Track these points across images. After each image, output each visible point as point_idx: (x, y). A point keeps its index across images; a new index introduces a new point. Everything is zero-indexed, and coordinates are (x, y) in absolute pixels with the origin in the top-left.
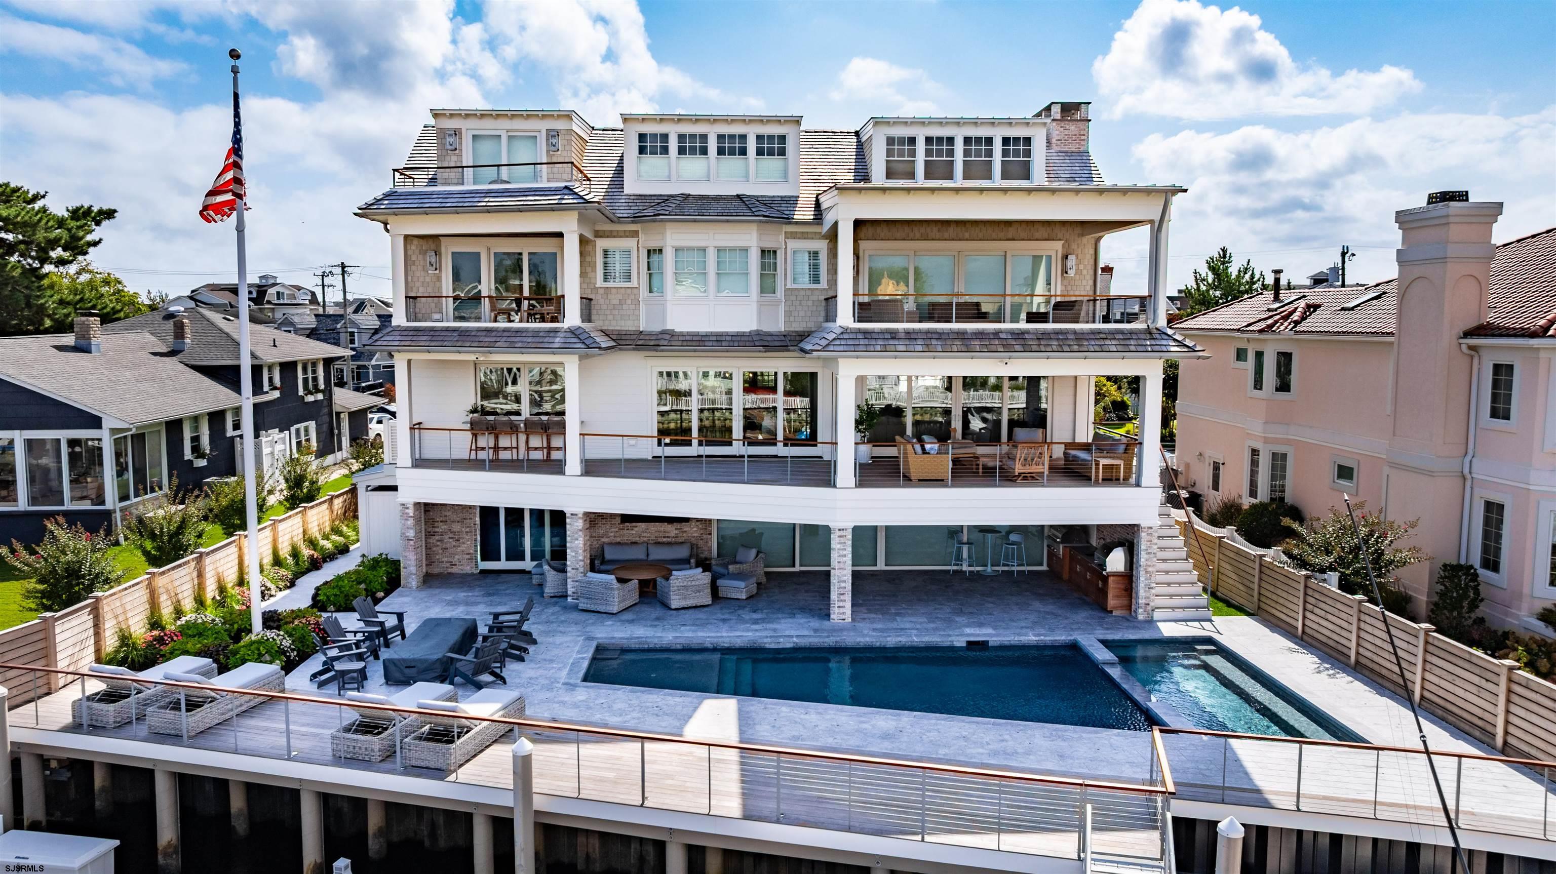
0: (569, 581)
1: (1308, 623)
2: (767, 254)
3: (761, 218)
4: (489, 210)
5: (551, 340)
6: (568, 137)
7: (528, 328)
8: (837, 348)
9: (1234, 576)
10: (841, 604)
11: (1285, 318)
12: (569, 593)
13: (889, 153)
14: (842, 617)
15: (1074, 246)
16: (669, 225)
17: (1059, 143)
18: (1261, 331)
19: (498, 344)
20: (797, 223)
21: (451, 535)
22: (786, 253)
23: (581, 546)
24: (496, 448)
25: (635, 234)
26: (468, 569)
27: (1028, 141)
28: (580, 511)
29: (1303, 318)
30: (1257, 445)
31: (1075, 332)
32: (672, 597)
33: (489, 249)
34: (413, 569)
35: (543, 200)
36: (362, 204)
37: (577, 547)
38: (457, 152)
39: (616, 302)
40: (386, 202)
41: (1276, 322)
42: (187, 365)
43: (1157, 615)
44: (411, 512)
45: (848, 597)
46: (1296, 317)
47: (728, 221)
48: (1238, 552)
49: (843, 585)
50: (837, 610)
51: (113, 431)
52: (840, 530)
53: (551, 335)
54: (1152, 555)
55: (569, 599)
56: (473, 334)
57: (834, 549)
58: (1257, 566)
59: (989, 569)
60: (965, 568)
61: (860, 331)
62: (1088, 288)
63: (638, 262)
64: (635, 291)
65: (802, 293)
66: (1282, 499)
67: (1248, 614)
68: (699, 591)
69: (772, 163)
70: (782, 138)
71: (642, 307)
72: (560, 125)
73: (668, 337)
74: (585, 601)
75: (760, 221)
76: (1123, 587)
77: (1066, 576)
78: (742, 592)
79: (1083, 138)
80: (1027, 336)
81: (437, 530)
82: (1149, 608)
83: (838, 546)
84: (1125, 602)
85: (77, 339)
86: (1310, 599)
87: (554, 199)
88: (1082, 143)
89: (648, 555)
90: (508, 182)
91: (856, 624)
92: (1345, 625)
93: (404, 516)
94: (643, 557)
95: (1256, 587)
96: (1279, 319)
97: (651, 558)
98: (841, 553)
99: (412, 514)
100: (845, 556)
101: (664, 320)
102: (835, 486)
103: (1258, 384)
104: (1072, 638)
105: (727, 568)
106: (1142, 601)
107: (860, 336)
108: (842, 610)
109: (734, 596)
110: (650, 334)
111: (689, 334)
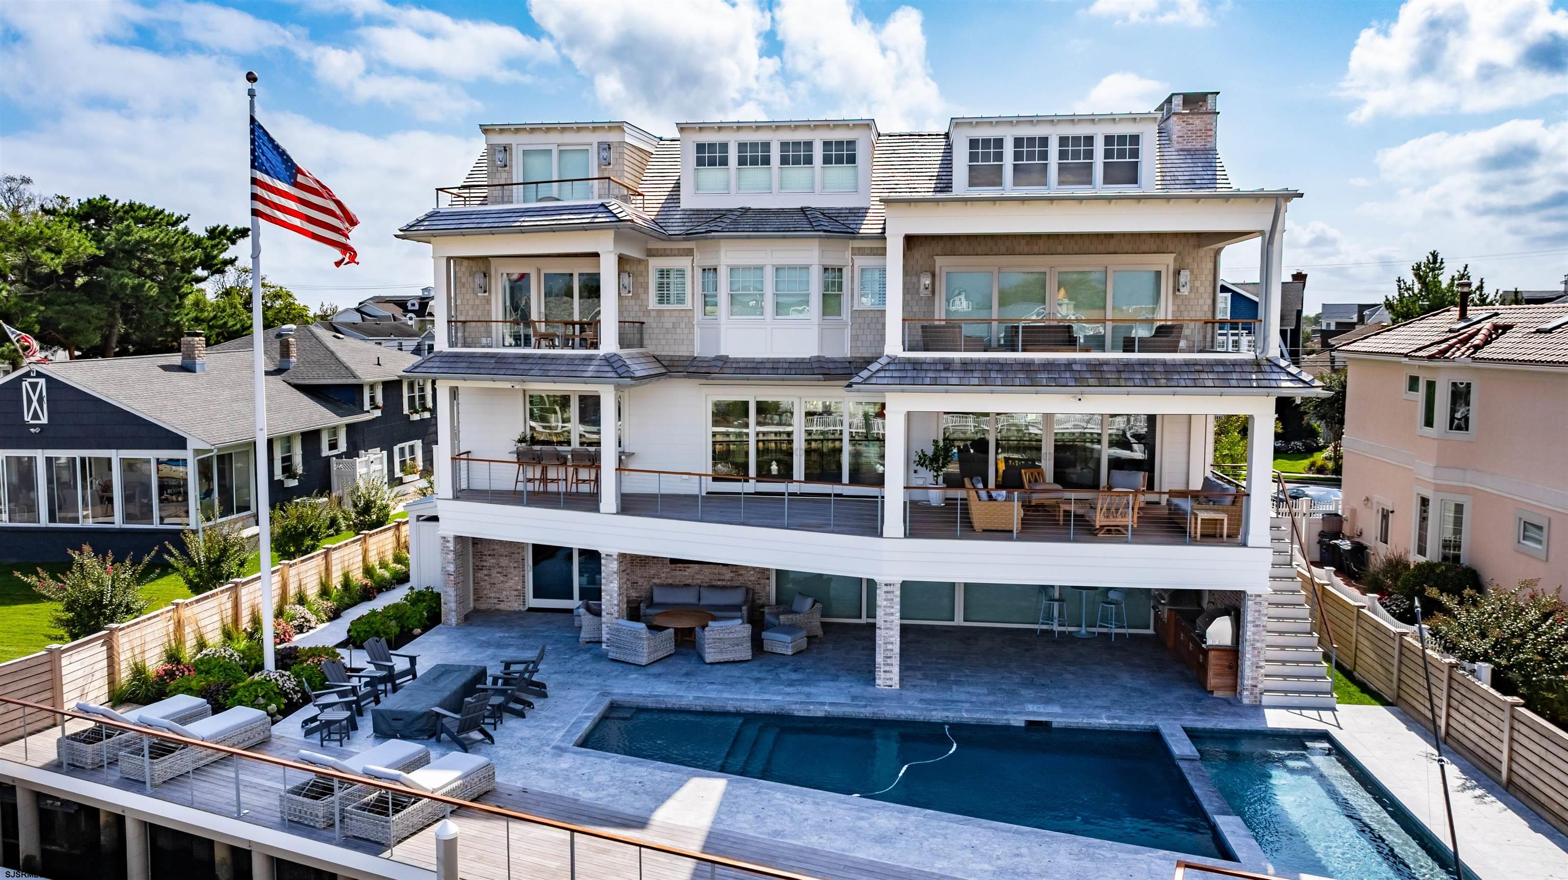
0: (603, 626)
1: (1453, 723)
2: (831, 272)
3: (822, 233)
4: (522, 230)
5: (585, 368)
6: (620, 150)
7: (564, 355)
8: (880, 381)
9: (1373, 655)
10: (887, 668)
11: (1464, 342)
12: (604, 639)
13: (973, 157)
14: (889, 683)
15: (1188, 260)
16: (723, 242)
17: (1180, 139)
18: (1431, 357)
19: (531, 372)
20: (863, 238)
21: (499, 570)
22: (853, 271)
23: (616, 589)
24: (544, 480)
25: (689, 252)
26: (516, 606)
27: (1135, 139)
28: (615, 551)
29: (1487, 342)
30: (1428, 493)
31: (1164, 363)
32: (707, 650)
33: (539, 271)
34: (453, 605)
36: (403, 225)
37: (612, 590)
38: (507, 168)
39: (670, 326)
40: (426, 223)
41: (1451, 346)
42: (289, 384)
43: (1266, 699)
44: (451, 545)
45: (896, 661)
46: (1476, 341)
47: (784, 237)
48: (1378, 627)
49: (890, 647)
50: (883, 675)
51: (197, 452)
52: (886, 585)
53: (586, 363)
54: (1261, 628)
55: (604, 646)
56: (510, 361)
57: (880, 606)
58: (1397, 646)
59: (1083, 630)
60: (1056, 628)
61: (909, 361)
62: (1206, 308)
63: (693, 282)
64: (690, 314)
65: (871, 315)
66: (1457, 558)
67: (1385, 703)
68: (737, 645)
69: (839, 173)
71: (697, 330)
72: (612, 137)
73: (720, 364)
74: (615, 650)
75: (820, 237)
76: (1226, 663)
77: (1170, 644)
78: (787, 647)
79: (1210, 133)
80: (1105, 368)
81: (485, 564)
82: (1257, 691)
83: (885, 603)
84: (1228, 681)
85: (183, 359)
86: (1455, 694)
87: (586, 218)
88: (1209, 139)
89: (699, 600)
90: (558, 200)
91: (903, 692)
92: (1495, 731)
93: (445, 551)
94: (694, 601)
95: (1395, 671)
96: (1456, 343)
97: (703, 602)
98: (888, 610)
99: (452, 548)
100: (892, 614)
101: (717, 344)
102: (881, 536)
103: (1429, 422)
104: (1153, 724)
105: (778, 618)
106: (1248, 682)
107: (909, 367)
108: (888, 675)
109: (779, 651)
110: (703, 360)
111: (744, 360)
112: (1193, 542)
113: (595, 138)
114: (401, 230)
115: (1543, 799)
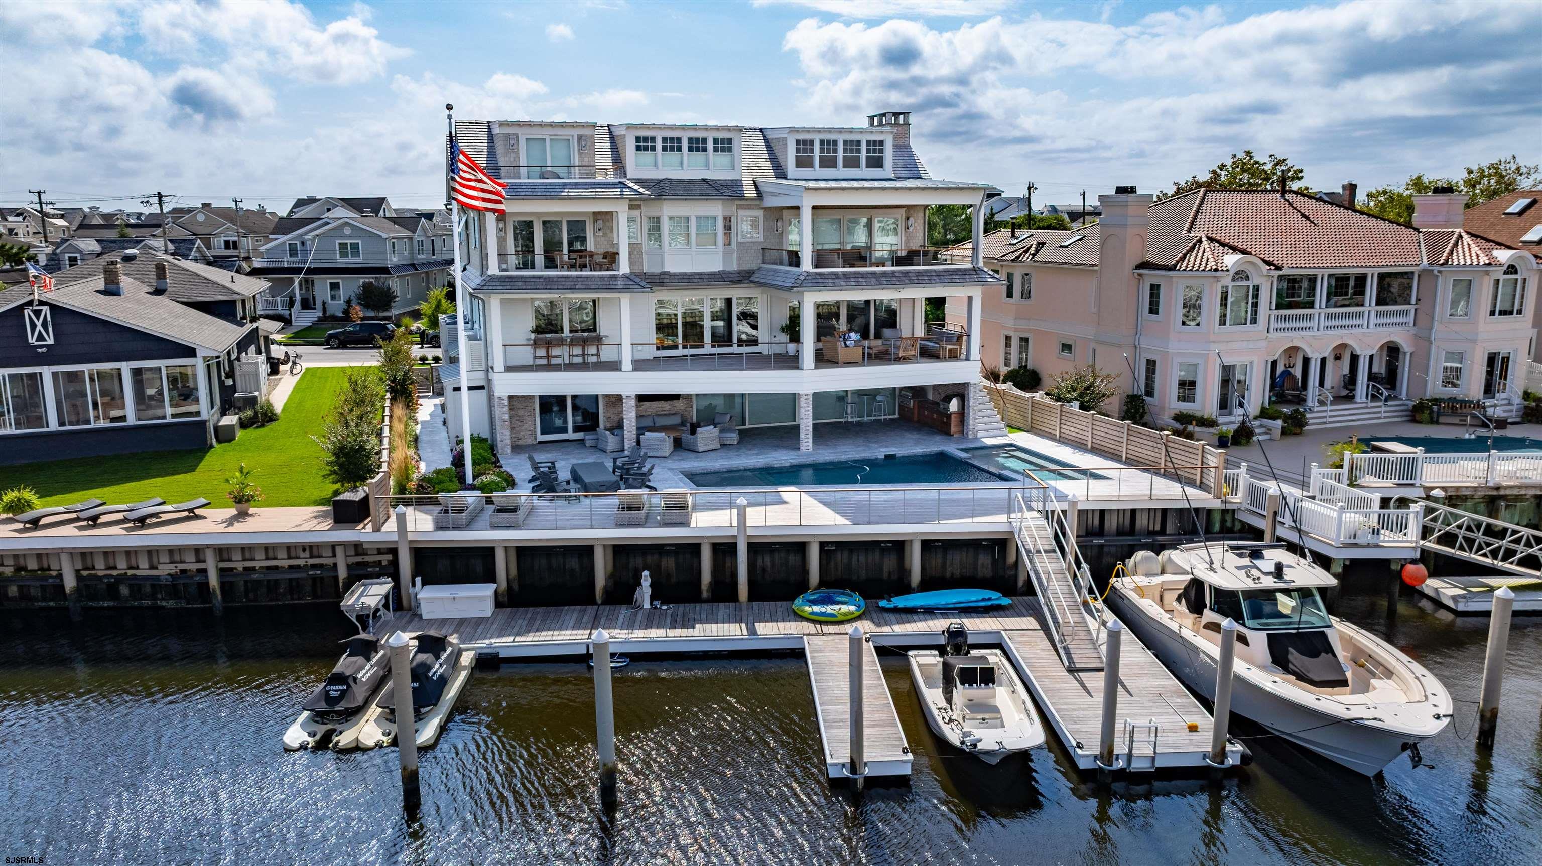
0: (625, 440)
1: (1062, 431)
2: (728, 220)
3: (725, 197)
6: (591, 140)
9: (1014, 411)
10: (806, 442)
11: (1026, 252)
12: (626, 448)
13: (798, 150)
14: (808, 446)
15: (912, 211)
16: (665, 202)
18: (1013, 261)
20: (748, 199)
21: (518, 418)
22: (737, 218)
23: (633, 418)
24: (548, 357)
26: (529, 441)
27: (882, 143)
28: (633, 394)
29: (1037, 252)
30: (1009, 333)
31: (935, 271)
32: (699, 445)
33: (539, 219)
34: (508, 441)
35: (609, 192)
37: (630, 420)
38: (516, 150)
41: (1021, 254)
43: (979, 435)
44: (506, 402)
45: (811, 436)
46: (1032, 251)
47: (704, 199)
48: (1017, 397)
49: (808, 428)
50: (804, 444)
51: (205, 359)
52: (805, 395)
57: (802, 407)
58: (1030, 404)
59: (866, 419)
60: (850, 420)
61: (817, 274)
63: (641, 226)
64: (639, 246)
65: (748, 244)
66: (1026, 366)
67: (1029, 432)
68: (713, 440)
69: (725, 158)
70: (730, 141)
71: (645, 256)
72: (585, 133)
73: (667, 277)
75: (727, 199)
77: (916, 419)
80: (910, 275)
82: (975, 430)
83: (805, 405)
84: (960, 429)
85: (106, 284)
86: (1063, 418)
87: (617, 191)
88: (907, 140)
89: (655, 424)
91: (815, 450)
92: (1084, 428)
93: (500, 405)
94: (652, 424)
95: (1029, 416)
96: (1022, 252)
97: (657, 425)
98: (806, 409)
99: (507, 404)
100: (809, 411)
101: (662, 264)
102: (802, 369)
103: (1010, 294)
104: (940, 449)
106: (971, 427)
107: (818, 277)
109: (729, 443)
110: (653, 275)
111: (680, 274)
112: (944, 359)
113: (576, 132)
115: (1106, 449)
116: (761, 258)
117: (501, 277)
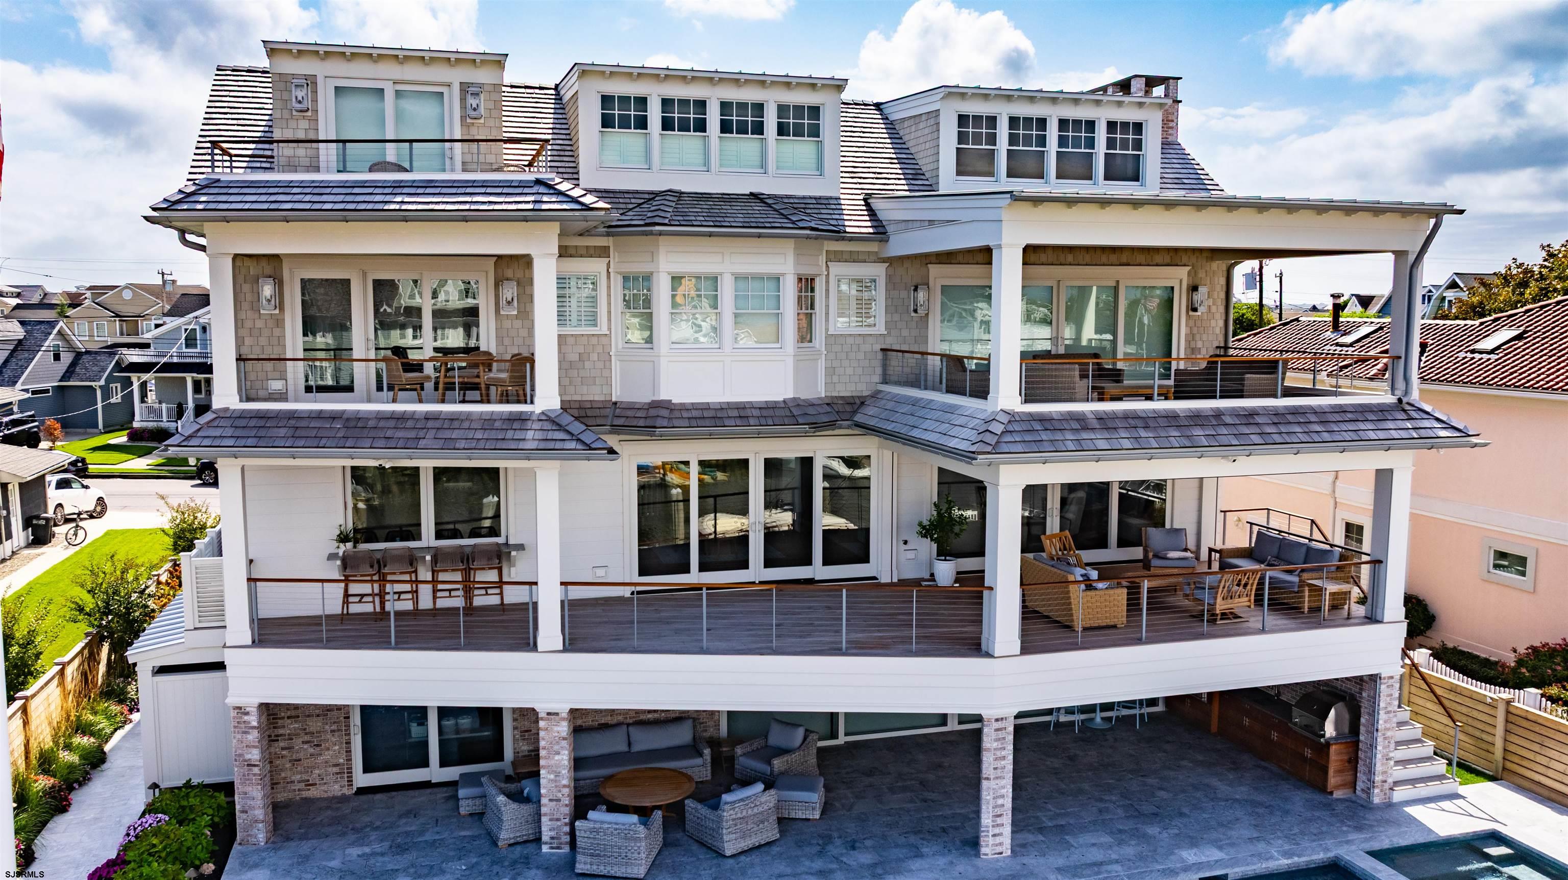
0: (544, 819)
2: (807, 284)
3: (808, 232)
4: (405, 217)
5: (518, 435)
6: (495, 96)
7: (469, 414)
10: (997, 831)
12: (545, 838)
13: (962, 138)
14: (999, 849)
15: (1201, 274)
16: (665, 241)
19: (422, 443)
20: (851, 239)
21: (307, 738)
22: (827, 282)
23: (566, 763)
24: (383, 594)
25: (603, 252)
26: (337, 789)
27: (1138, 127)
28: (564, 708)
32: (726, 838)
33: (365, 275)
34: (258, 813)
35: (505, 203)
36: (156, 200)
37: (558, 766)
38: (309, 113)
39: (575, 357)
40: (199, 199)
43: (1397, 795)
44: (253, 720)
45: (1007, 820)
47: (759, 236)
49: (1000, 801)
50: (991, 841)
52: (997, 720)
53: (516, 425)
54: (1392, 715)
55: (545, 849)
56: (371, 424)
57: (988, 750)
58: (1498, 714)
59: (1098, 716)
60: (1061, 716)
61: (1032, 417)
62: (1218, 331)
63: (609, 295)
64: (604, 340)
65: (850, 340)
67: (1492, 779)
68: (762, 822)
69: (800, 148)
70: (815, 111)
71: (615, 365)
72: (482, 76)
73: (665, 413)
74: (589, 860)
75: (808, 237)
76: (1346, 758)
77: (1214, 727)
78: (813, 809)
79: (1171, 124)
81: (281, 731)
82: (1387, 786)
83: (995, 745)
84: (1347, 777)
87: (526, 202)
88: (1170, 131)
89: (629, 744)
90: (401, 169)
91: (1016, 858)
93: (242, 728)
95: (1499, 742)
97: (636, 748)
98: (999, 754)
99: (255, 724)
100: (1004, 758)
101: (655, 386)
102: (990, 655)
104: (1331, 855)
105: (769, 763)
106: (1377, 777)
107: (1037, 426)
108: (998, 840)
109: (800, 815)
110: (631, 407)
111: (695, 407)
113: (458, 76)
114: (154, 209)
116: (879, 370)
117: (243, 415)
